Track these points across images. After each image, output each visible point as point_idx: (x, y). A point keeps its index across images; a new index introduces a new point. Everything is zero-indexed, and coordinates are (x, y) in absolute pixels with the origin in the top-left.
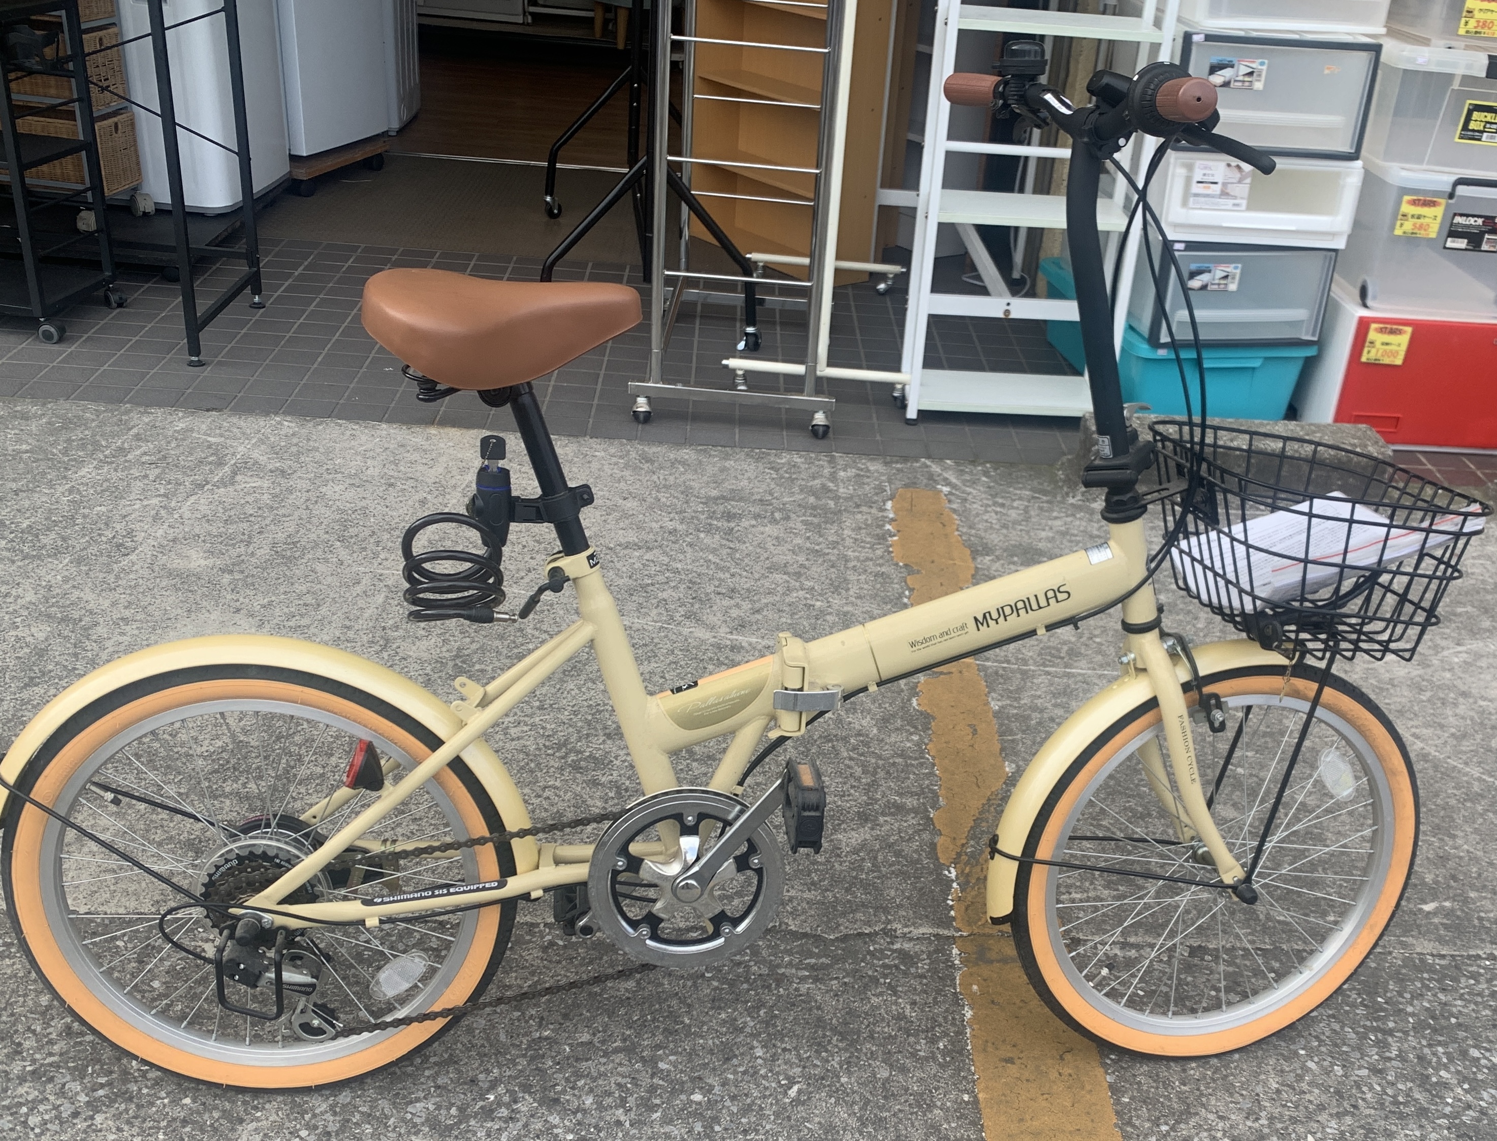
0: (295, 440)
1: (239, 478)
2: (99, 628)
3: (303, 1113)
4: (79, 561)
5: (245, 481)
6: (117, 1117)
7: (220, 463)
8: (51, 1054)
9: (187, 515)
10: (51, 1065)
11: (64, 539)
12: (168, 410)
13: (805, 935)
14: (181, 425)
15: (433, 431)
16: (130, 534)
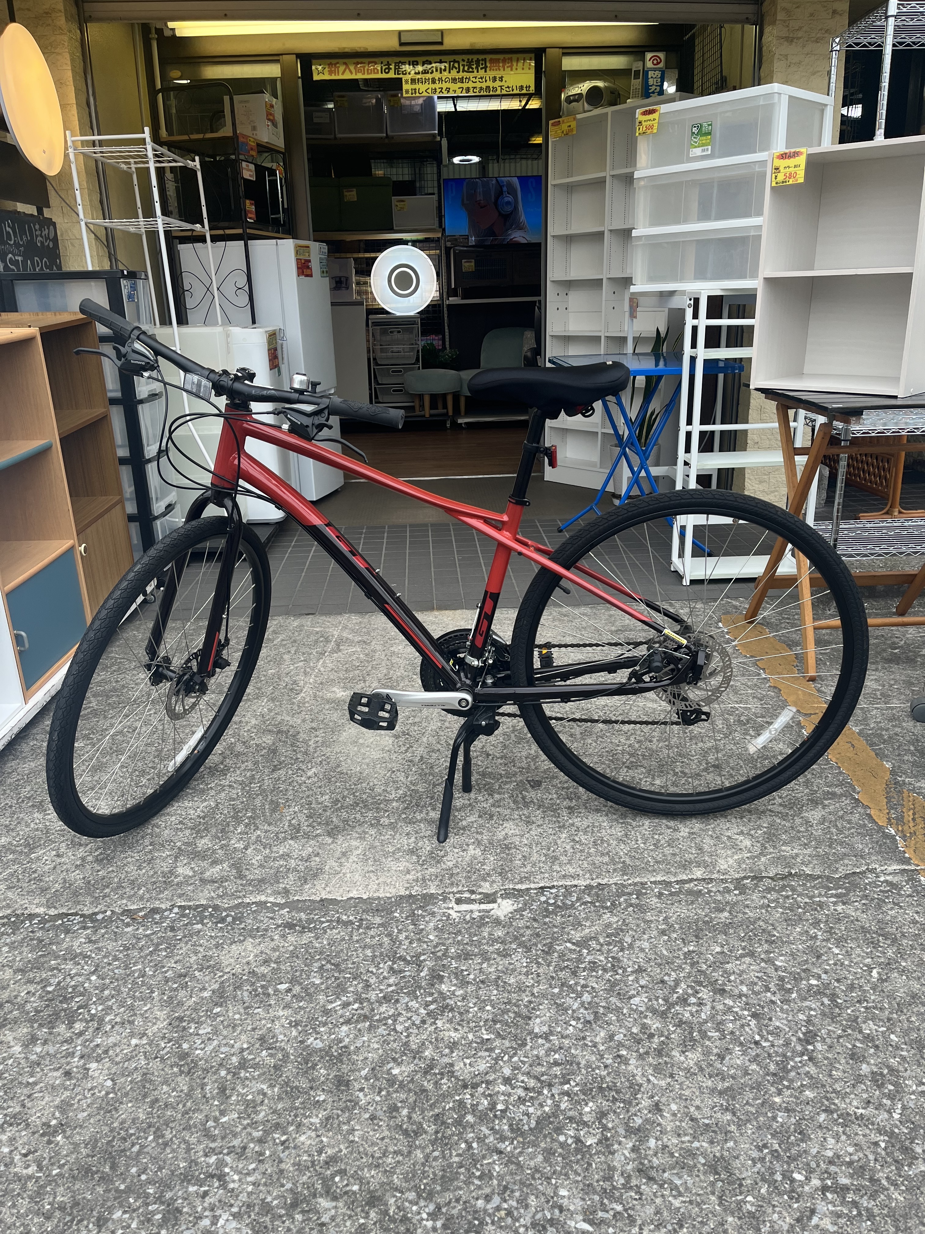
0: (363, 626)
1: (341, 647)
2: (301, 735)
3: (566, 1010)
4: (273, 700)
5: (347, 650)
6: (450, 1021)
7: (327, 641)
8: (390, 986)
9: (322, 669)
10: (392, 992)
11: (259, 689)
12: (284, 617)
13: (819, 877)
14: (296, 624)
15: (436, 613)
16: (295, 682)
